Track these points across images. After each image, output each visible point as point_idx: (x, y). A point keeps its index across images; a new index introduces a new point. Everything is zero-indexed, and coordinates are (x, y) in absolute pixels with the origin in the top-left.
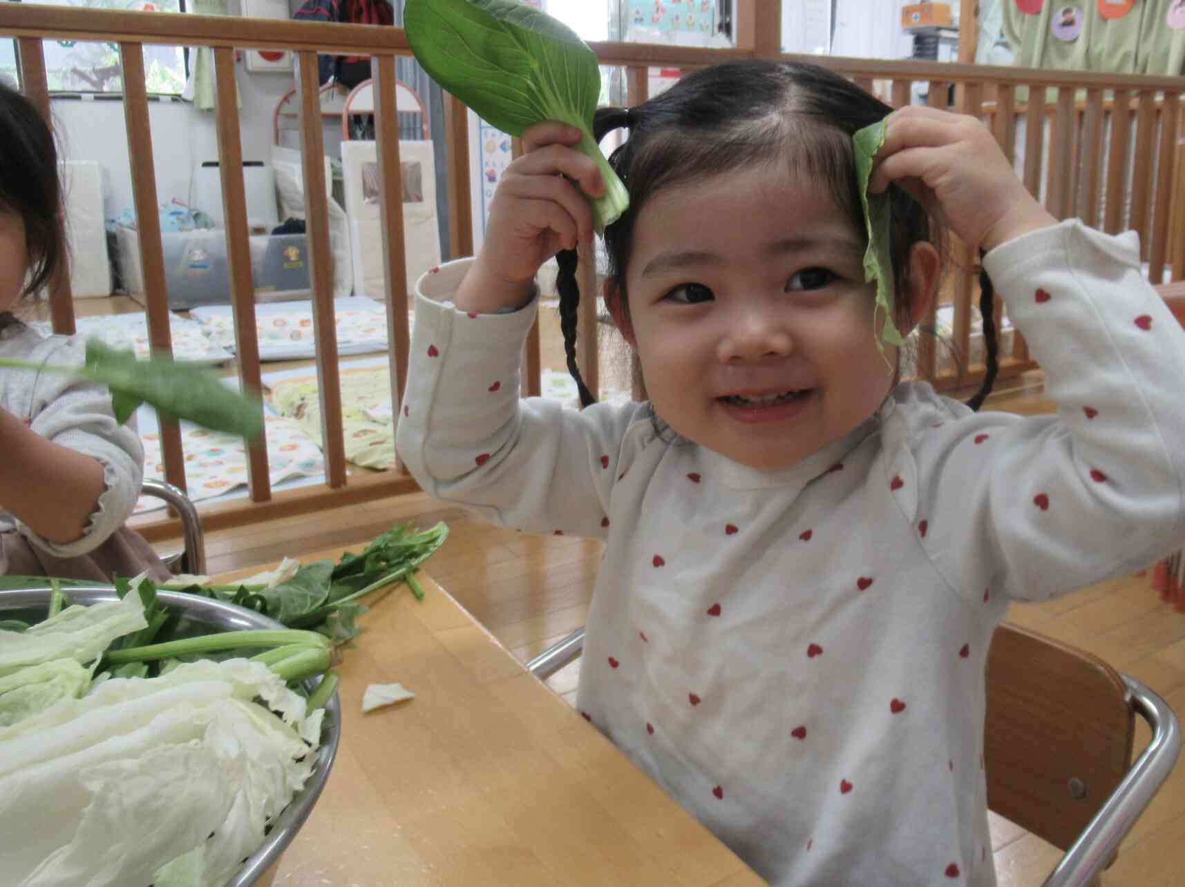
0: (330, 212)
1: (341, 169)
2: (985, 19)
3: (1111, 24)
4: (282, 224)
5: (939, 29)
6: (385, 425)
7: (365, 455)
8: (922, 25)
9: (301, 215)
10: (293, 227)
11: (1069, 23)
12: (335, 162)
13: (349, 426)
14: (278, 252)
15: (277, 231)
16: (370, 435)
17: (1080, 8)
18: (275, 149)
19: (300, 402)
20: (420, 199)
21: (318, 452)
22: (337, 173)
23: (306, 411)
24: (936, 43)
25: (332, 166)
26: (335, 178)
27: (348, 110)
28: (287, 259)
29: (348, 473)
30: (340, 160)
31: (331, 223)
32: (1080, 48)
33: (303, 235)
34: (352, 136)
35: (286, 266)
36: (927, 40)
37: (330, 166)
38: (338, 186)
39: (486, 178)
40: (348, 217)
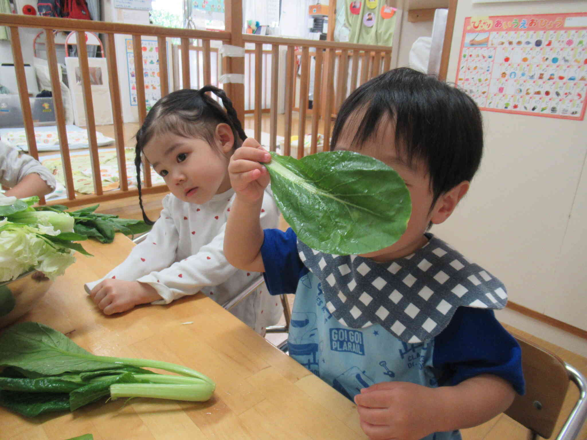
0: (61, 88)
1: (65, 69)
2: (339, 15)
3: (386, 21)
4: (40, 93)
5: (324, 16)
6: (90, 177)
7: (82, 189)
8: (317, 14)
9: (50, 89)
10: (45, 94)
11: (370, 19)
12: (63, 66)
13: (76, 178)
14: (40, 105)
15: (38, 96)
16: (84, 181)
17: (374, 14)
18: (35, 58)
19: (54, 168)
20: (101, 83)
21: (63, 187)
22: (64, 71)
23: (57, 172)
24: (323, 22)
25: (62, 67)
26: (63, 73)
27: (67, 43)
28: (44, 108)
29: (76, 195)
30: (65, 65)
31: (62, 93)
32: (373, 30)
33: (50, 98)
34: (69, 55)
35: (43, 111)
36: (318, 21)
37: (60, 68)
38: (65, 77)
39: (130, 75)
40: (70, 90)
